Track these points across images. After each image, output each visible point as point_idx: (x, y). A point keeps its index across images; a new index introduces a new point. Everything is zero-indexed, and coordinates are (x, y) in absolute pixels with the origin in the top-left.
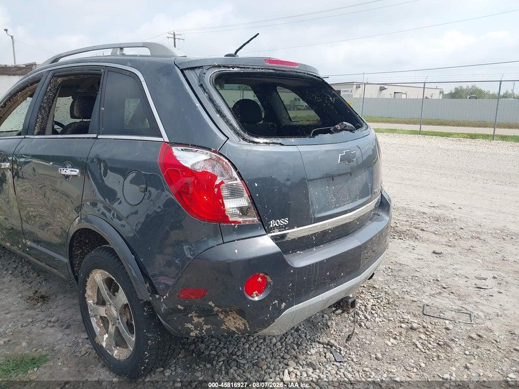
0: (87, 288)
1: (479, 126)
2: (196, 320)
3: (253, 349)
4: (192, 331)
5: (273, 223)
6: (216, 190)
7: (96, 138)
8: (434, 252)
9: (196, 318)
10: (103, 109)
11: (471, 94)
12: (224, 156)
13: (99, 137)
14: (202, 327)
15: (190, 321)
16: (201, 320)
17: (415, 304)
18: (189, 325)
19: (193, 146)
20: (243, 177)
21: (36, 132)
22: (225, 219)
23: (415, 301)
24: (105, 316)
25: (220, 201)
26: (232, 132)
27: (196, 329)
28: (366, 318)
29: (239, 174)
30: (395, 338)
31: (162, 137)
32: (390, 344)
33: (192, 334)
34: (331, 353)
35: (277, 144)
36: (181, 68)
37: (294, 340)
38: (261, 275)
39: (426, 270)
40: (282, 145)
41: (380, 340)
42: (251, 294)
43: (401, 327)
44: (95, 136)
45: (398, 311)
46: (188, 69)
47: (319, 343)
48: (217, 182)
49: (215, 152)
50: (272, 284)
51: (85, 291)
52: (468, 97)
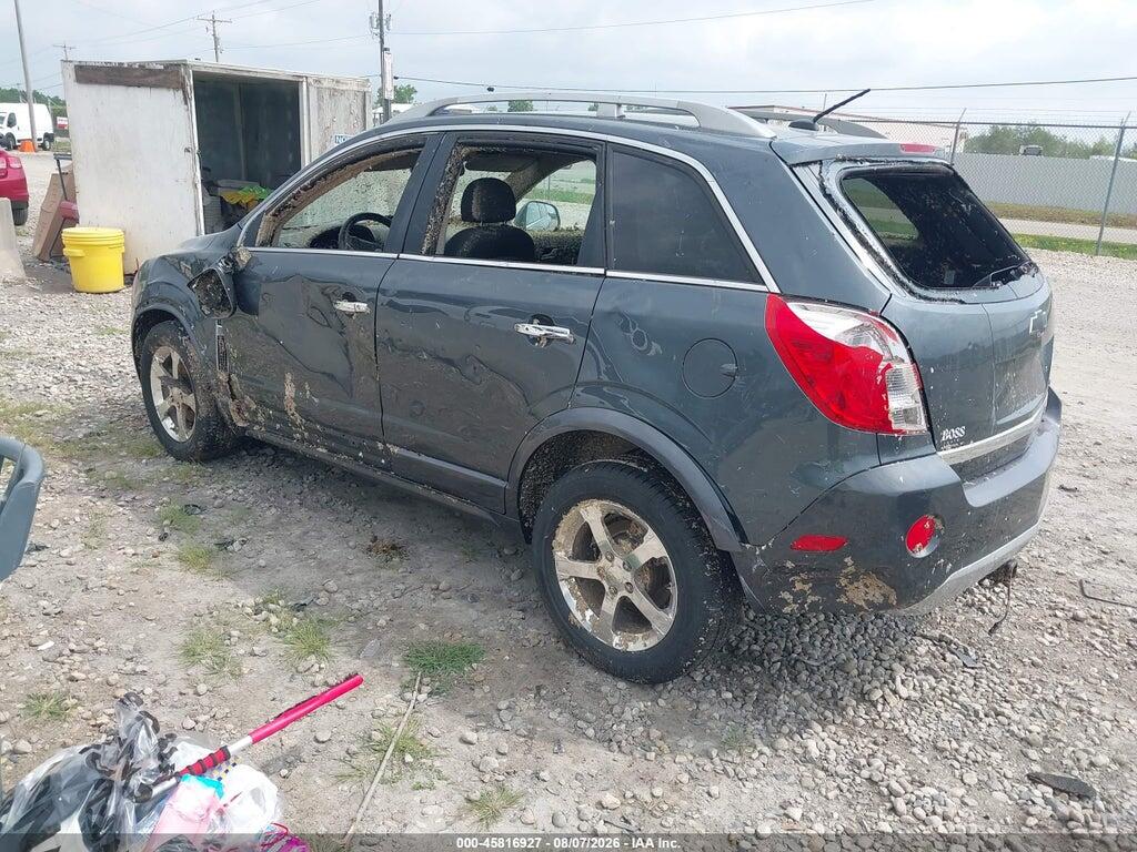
0: (559, 532)
1: (1050, 219)
2: (799, 586)
3: (817, 643)
4: (789, 604)
5: (946, 435)
6: (879, 378)
7: (604, 275)
8: (1062, 488)
9: (801, 583)
10: (612, 222)
11: (1026, 142)
12: (888, 322)
13: (609, 273)
14: (805, 598)
15: (790, 587)
16: (806, 587)
17: (1063, 579)
18: (786, 595)
19: (831, 302)
20: (916, 357)
21: (424, 249)
22: (886, 426)
23: (1062, 574)
24: (598, 578)
25: (884, 396)
26: (890, 279)
27: (794, 602)
28: (989, 599)
29: (910, 352)
30: (1052, 634)
31: (764, 284)
32: (1047, 643)
33: (787, 610)
34: (953, 653)
35: (956, 301)
36: (790, 162)
37: (881, 632)
38: (931, 517)
39: (1060, 520)
40: (962, 302)
41: (1026, 636)
42: (912, 546)
43: (1056, 616)
44: (601, 271)
45: (1039, 590)
46: (797, 165)
47: (925, 637)
48: (881, 367)
49: (874, 314)
50: (942, 532)
51: (553, 536)
52: (1021, 151)
